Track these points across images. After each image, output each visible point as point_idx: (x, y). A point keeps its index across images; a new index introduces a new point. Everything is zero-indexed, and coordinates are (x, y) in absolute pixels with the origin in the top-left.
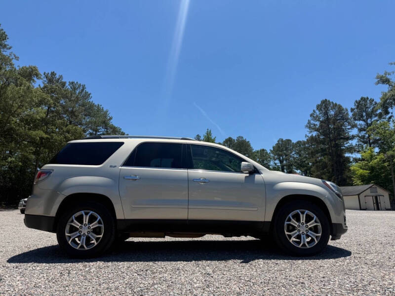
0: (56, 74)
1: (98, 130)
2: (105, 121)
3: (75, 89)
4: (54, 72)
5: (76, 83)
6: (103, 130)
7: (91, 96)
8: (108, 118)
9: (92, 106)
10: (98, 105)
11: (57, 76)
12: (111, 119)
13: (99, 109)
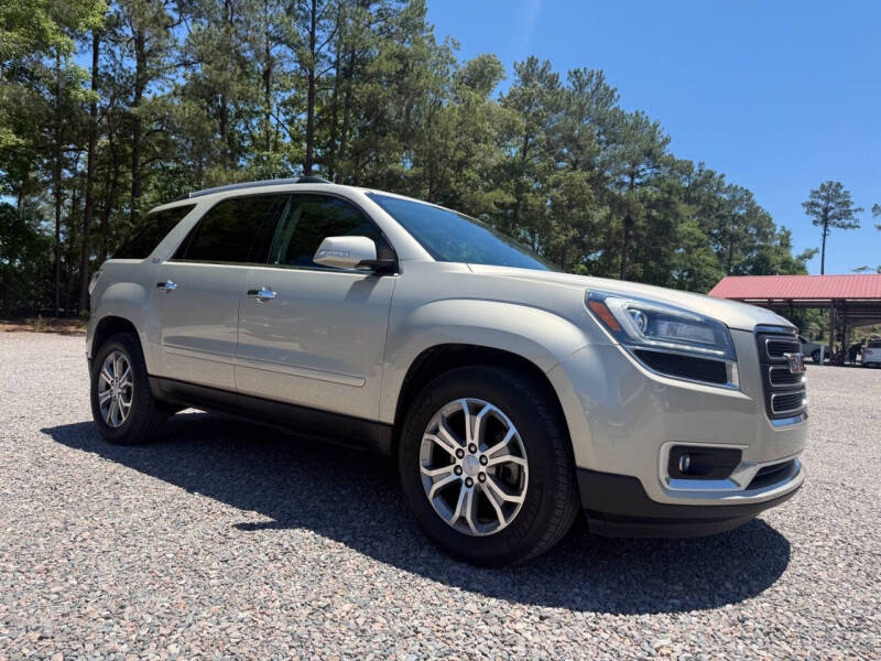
0: (537, 61)
1: (638, 172)
2: (650, 150)
3: (581, 87)
4: (532, 58)
5: (582, 70)
6: (649, 171)
7: (616, 95)
8: (661, 140)
9: (619, 117)
10: (637, 112)
11: (540, 66)
12: (667, 141)
13: (638, 123)
